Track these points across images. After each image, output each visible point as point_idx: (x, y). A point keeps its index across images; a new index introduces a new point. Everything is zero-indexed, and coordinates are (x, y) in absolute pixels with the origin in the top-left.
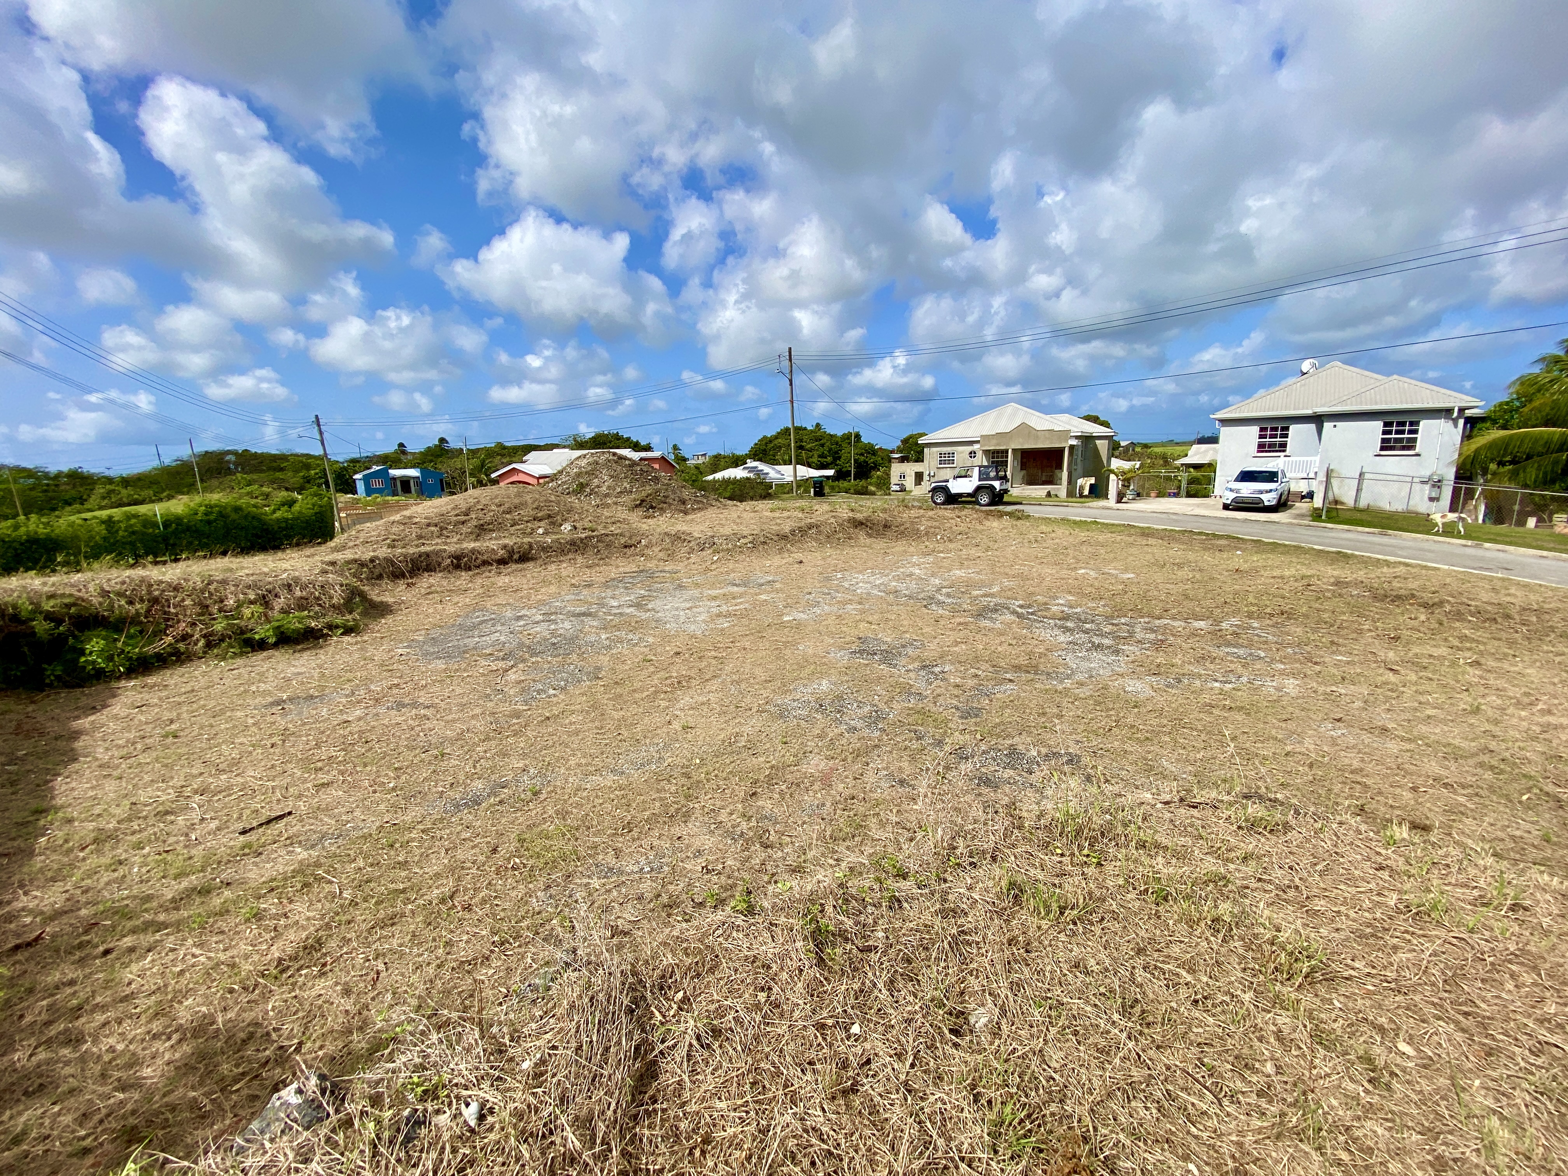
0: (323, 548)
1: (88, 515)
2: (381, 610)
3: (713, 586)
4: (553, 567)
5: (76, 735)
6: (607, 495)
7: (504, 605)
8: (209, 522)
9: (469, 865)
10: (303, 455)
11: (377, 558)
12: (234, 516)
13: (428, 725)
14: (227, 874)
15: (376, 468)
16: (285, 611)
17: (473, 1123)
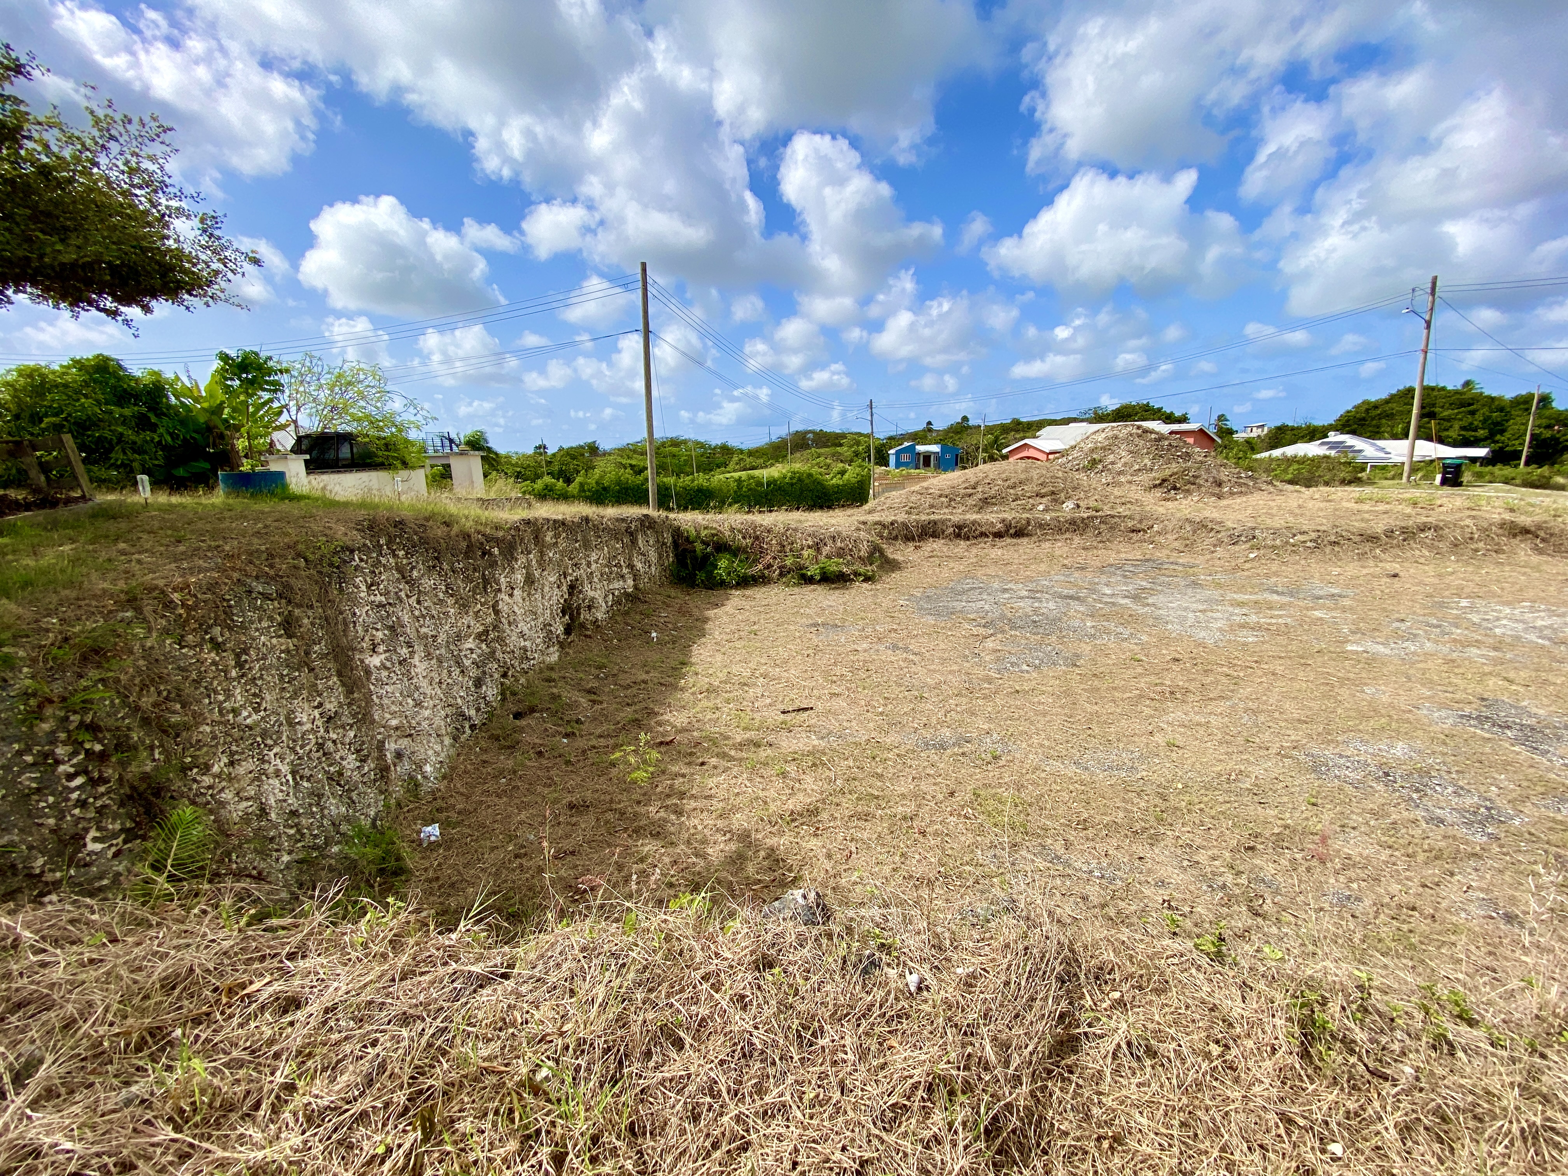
0: (860, 509)
1: (728, 475)
2: (892, 565)
3: (1241, 589)
4: (1047, 545)
5: (706, 620)
6: (1120, 473)
7: (993, 577)
8: (792, 485)
9: (929, 797)
10: (856, 434)
11: (896, 521)
12: (807, 481)
13: (914, 669)
14: (771, 738)
15: (906, 444)
16: (828, 557)
17: (913, 989)
